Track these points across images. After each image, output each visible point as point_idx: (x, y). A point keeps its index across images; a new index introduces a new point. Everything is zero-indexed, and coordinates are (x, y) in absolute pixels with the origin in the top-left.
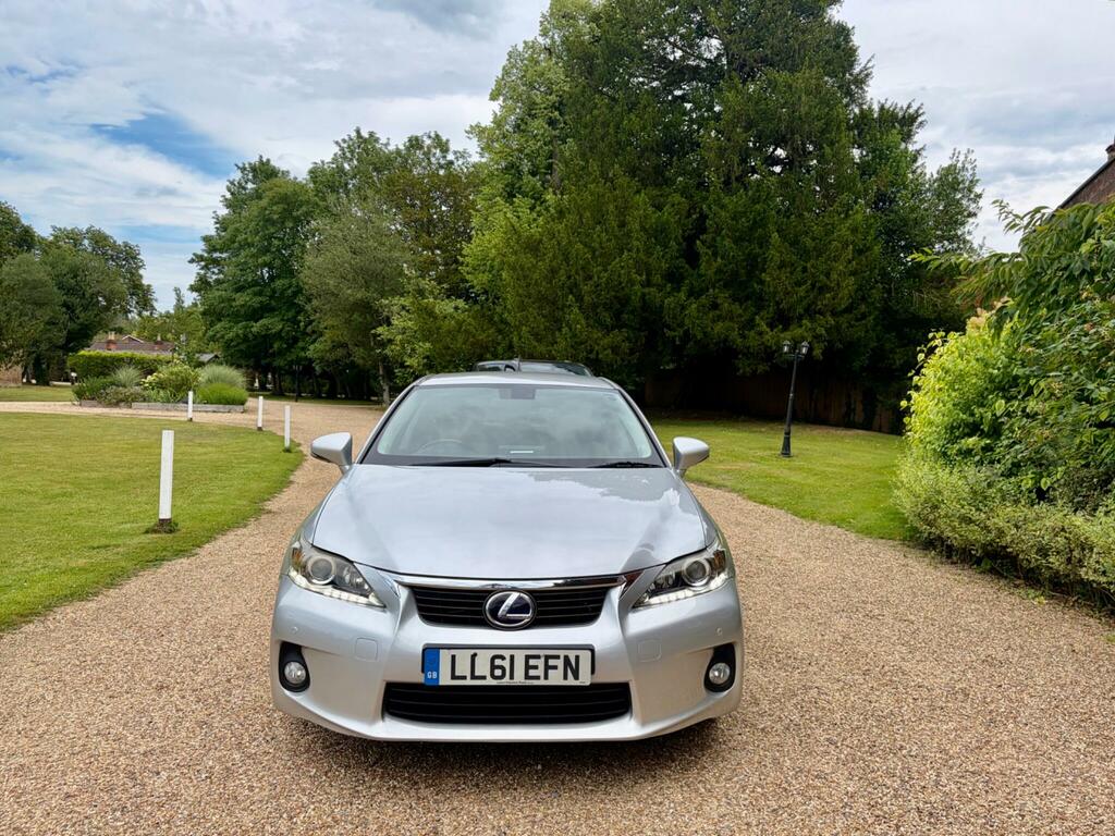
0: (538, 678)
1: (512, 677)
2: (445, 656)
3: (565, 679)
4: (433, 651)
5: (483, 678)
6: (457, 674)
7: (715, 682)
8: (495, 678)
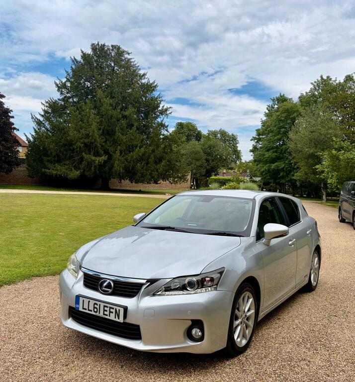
0: (107, 315)
1: (99, 313)
2: (81, 300)
3: (115, 318)
4: (78, 297)
5: (91, 311)
6: (84, 307)
7: (195, 336)
8: (95, 312)
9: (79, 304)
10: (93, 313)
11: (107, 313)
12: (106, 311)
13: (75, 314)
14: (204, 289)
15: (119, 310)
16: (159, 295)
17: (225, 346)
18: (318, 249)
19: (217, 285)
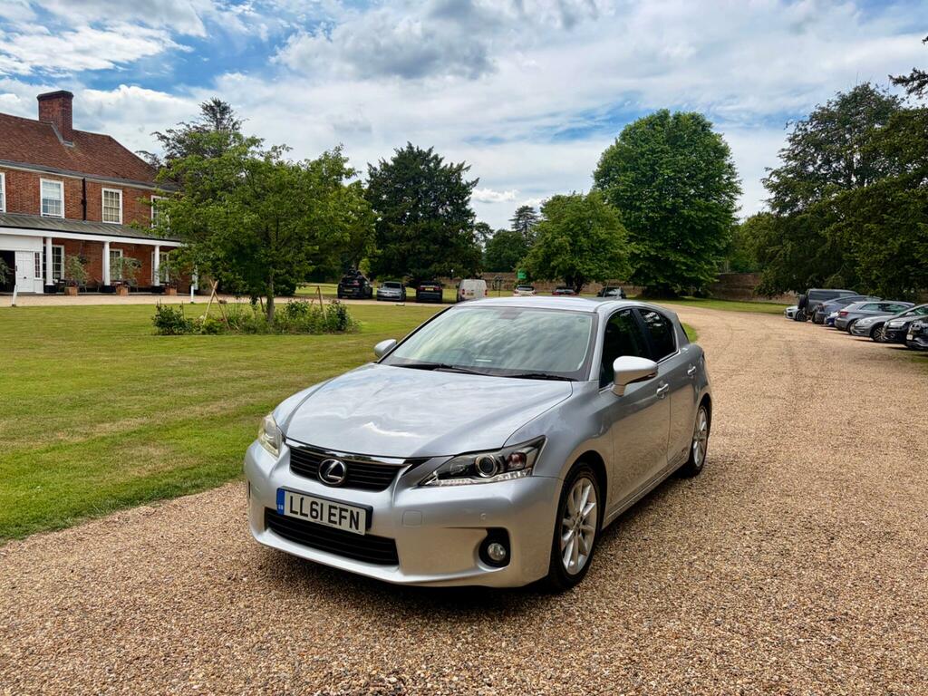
0: (335, 523)
1: (321, 519)
2: (287, 496)
3: (351, 527)
4: (281, 492)
5: (306, 515)
6: (294, 509)
7: (493, 557)
8: (313, 517)
9: (283, 504)
10: (309, 519)
11: (336, 519)
12: (334, 515)
13: (276, 521)
14: (509, 474)
15: (358, 513)
16: (429, 485)
17: (546, 574)
18: (706, 403)
19: (532, 466)
